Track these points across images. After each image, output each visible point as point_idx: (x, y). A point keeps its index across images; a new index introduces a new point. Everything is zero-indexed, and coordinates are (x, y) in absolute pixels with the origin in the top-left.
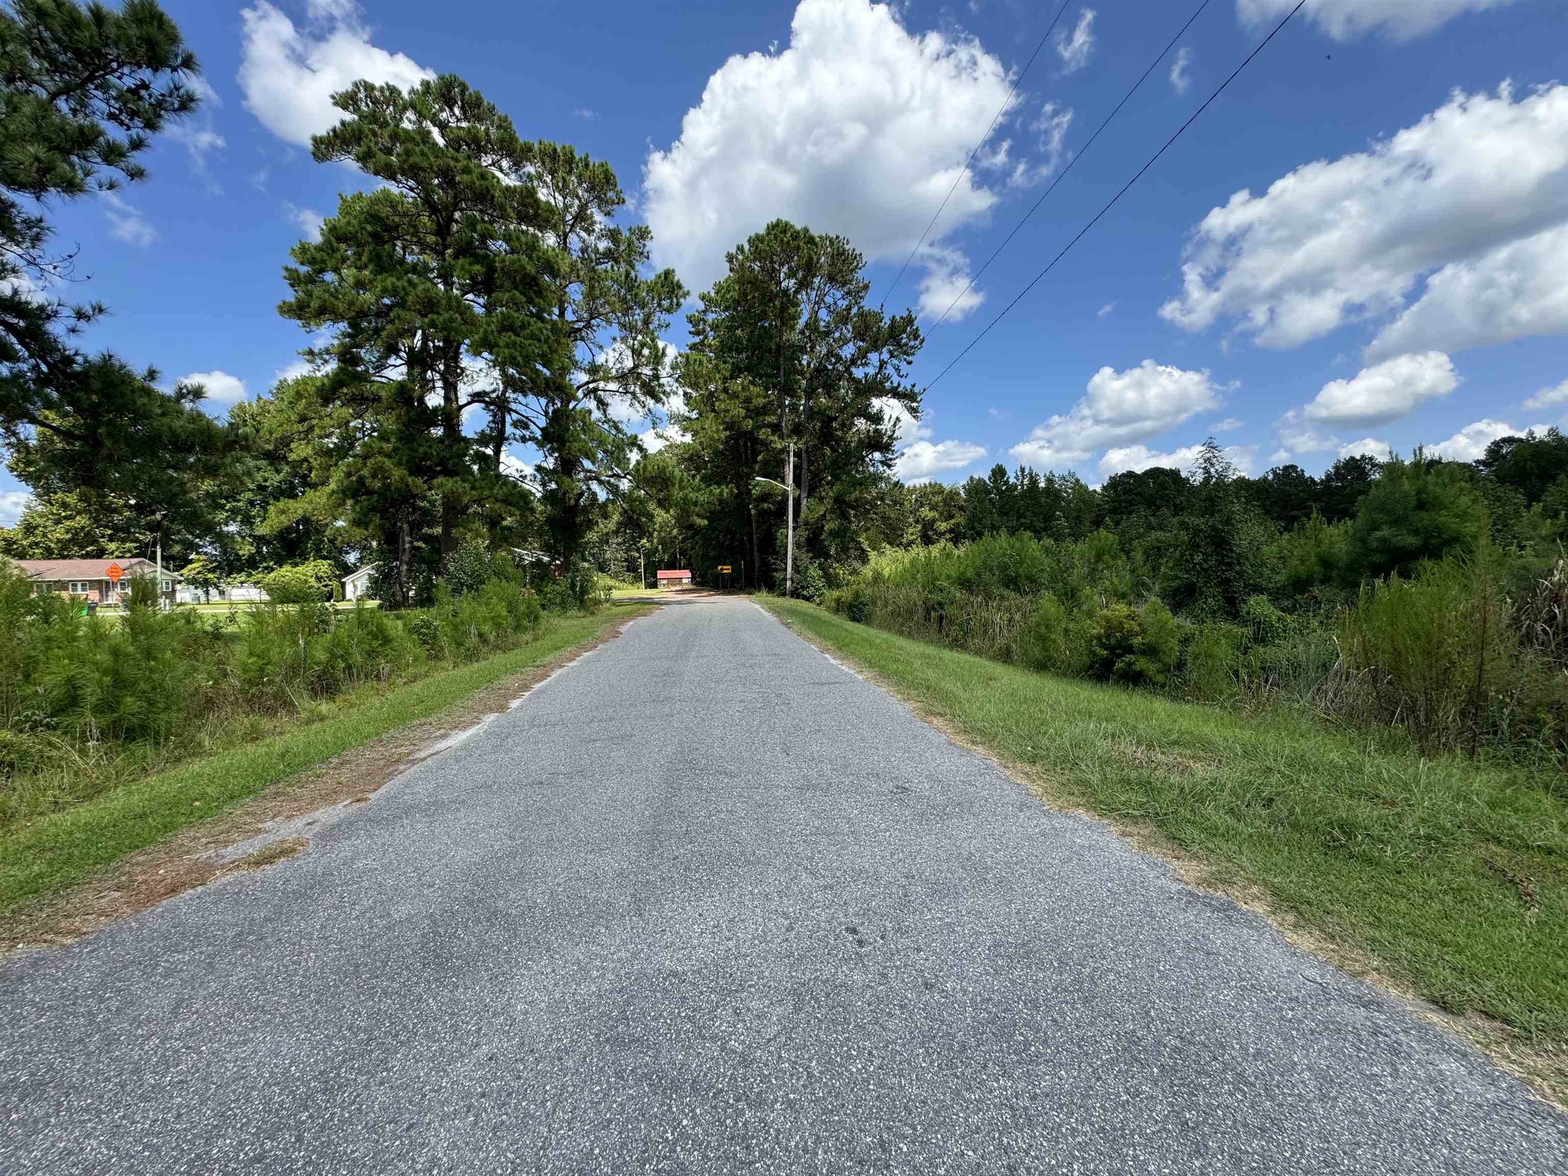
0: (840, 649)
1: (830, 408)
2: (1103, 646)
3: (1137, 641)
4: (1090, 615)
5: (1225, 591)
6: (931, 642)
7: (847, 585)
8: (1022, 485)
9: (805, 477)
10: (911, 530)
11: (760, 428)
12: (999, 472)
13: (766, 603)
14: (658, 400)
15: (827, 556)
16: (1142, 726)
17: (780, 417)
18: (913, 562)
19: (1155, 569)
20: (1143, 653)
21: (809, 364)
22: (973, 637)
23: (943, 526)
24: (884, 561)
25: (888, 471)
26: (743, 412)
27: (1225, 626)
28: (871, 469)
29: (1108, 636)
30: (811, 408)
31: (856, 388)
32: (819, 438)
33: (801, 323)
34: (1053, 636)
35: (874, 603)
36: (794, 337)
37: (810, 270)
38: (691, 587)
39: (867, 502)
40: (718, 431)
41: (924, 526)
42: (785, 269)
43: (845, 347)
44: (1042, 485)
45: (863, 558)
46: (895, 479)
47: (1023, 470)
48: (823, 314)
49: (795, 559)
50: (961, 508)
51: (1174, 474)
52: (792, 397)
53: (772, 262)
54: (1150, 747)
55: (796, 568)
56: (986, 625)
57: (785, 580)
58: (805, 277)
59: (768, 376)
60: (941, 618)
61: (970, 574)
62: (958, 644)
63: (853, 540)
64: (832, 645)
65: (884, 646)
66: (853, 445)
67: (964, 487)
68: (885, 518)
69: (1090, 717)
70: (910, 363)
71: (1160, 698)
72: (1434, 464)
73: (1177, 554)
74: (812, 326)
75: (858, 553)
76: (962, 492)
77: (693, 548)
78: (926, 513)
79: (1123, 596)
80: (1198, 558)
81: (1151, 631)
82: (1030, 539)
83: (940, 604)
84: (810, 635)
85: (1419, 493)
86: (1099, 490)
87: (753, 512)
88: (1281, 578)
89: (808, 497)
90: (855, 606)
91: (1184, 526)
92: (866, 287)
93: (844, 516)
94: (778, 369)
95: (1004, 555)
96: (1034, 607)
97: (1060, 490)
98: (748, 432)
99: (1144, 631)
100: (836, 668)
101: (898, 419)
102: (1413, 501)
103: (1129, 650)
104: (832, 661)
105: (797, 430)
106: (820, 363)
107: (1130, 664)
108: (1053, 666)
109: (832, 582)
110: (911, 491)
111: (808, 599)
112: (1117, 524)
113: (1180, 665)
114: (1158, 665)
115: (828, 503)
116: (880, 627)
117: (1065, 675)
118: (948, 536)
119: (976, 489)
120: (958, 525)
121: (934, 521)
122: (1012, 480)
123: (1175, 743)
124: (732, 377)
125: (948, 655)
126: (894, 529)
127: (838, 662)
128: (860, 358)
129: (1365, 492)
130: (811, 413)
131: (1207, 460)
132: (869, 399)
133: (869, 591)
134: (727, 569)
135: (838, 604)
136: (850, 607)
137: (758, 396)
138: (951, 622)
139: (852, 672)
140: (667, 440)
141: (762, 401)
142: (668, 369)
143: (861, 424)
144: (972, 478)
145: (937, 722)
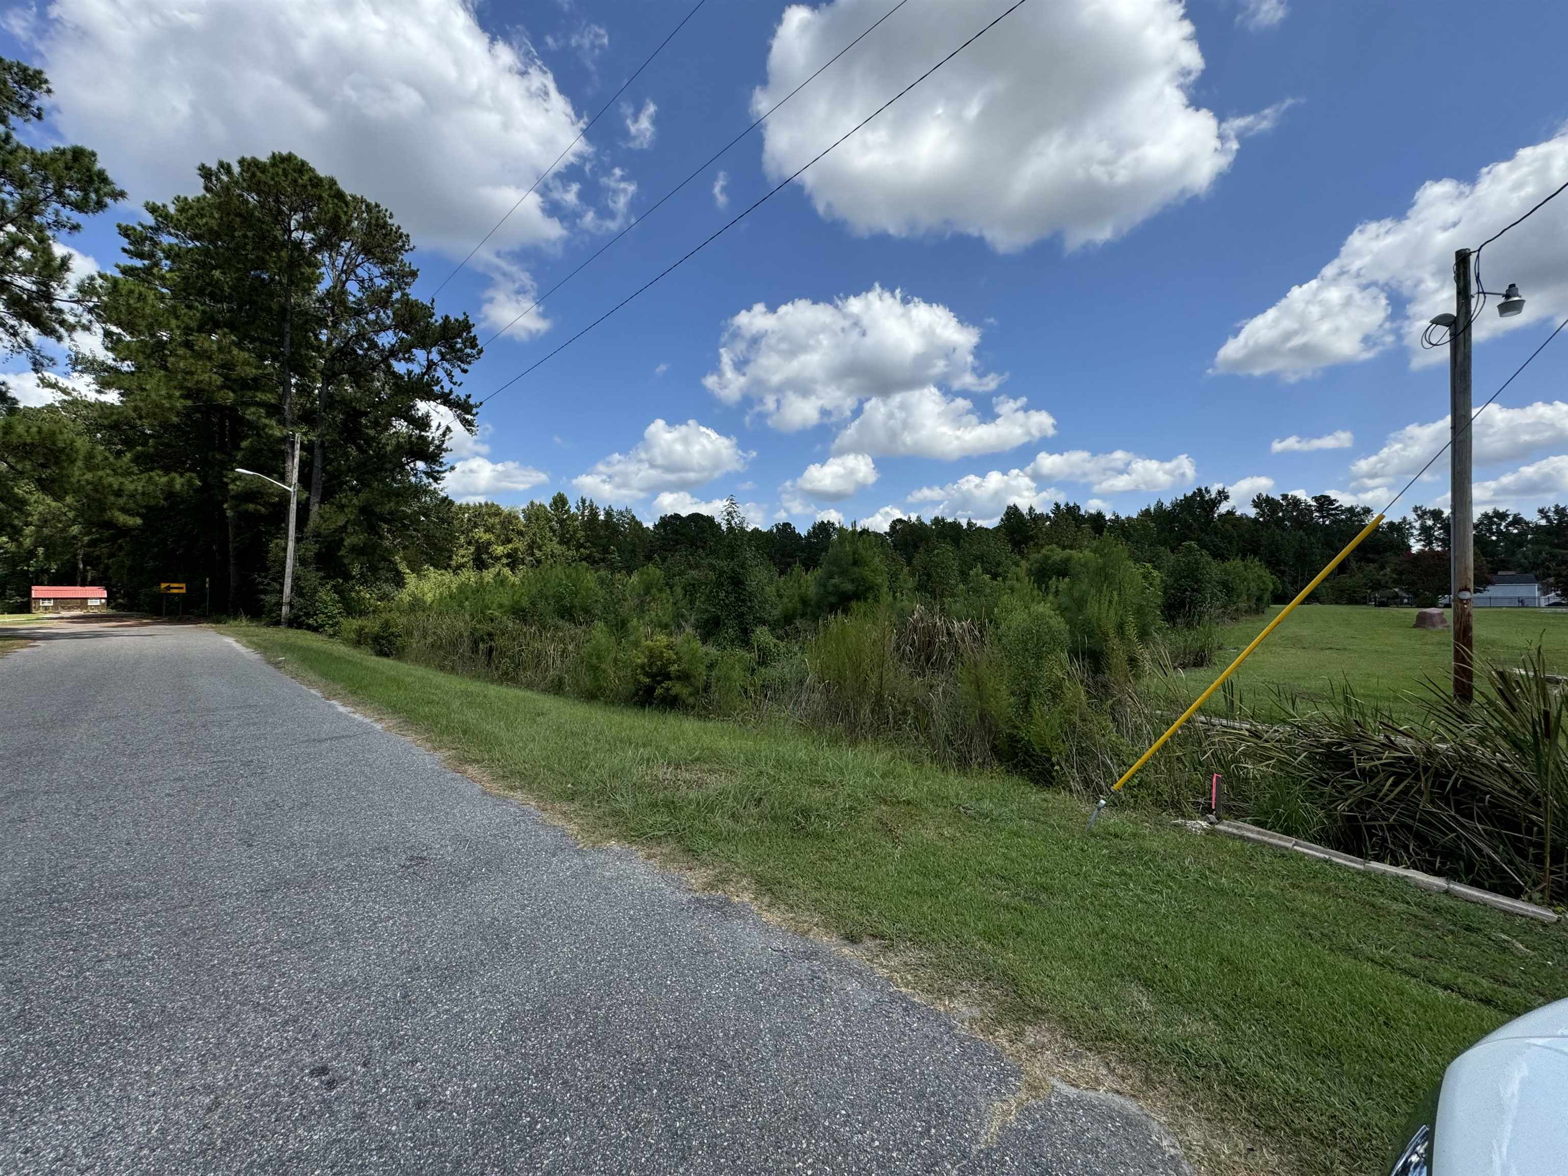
0: (354, 693)
1: (359, 400)
2: (647, 674)
3: (674, 668)
4: (636, 644)
5: (741, 623)
6: (478, 677)
7: (374, 612)
8: (583, 516)
9: (318, 477)
10: (462, 552)
11: (247, 405)
12: (560, 501)
13: (246, 635)
14: (47, 331)
15: (348, 577)
16: (673, 747)
17: (282, 397)
18: (462, 588)
19: (692, 602)
20: (679, 678)
21: (330, 341)
22: (525, 669)
23: (499, 550)
24: (426, 586)
25: (434, 485)
26: (219, 380)
27: (740, 652)
28: (413, 479)
29: (651, 665)
30: (331, 396)
31: (395, 384)
32: (341, 433)
33: (322, 288)
34: (603, 666)
35: (410, 634)
36: (309, 303)
37: (336, 231)
38: (105, 611)
39: (406, 516)
40: (170, 397)
41: (478, 549)
42: (298, 217)
43: (382, 334)
44: (602, 517)
45: (399, 582)
46: (443, 494)
47: (583, 501)
48: (352, 287)
49: (296, 579)
50: (520, 533)
51: (710, 520)
52: (302, 376)
53: (277, 201)
54: (677, 767)
55: (297, 589)
56: (539, 656)
57: (280, 604)
58: (328, 236)
59: (264, 342)
60: (491, 650)
61: (525, 603)
62: (508, 678)
63: (385, 559)
64: (344, 688)
65: (417, 686)
66: (389, 448)
67: (524, 511)
68: (428, 537)
69: (630, 744)
70: (465, 371)
71: (690, 718)
72: (865, 532)
73: (707, 591)
74: (337, 295)
75: (390, 575)
76: (521, 516)
77: (111, 555)
78: (480, 534)
79: (666, 626)
80: (722, 595)
81: (686, 658)
82: (587, 569)
83: (490, 635)
84: (312, 676)
85: (854, 553)
86: (651, 528)
87: (229, 513)
88: (776, 613)
89: (322, 502)
90: (383, 638)
91: (712, 567)
92: (414, 274)
93: (373, 529)
94: (282, 336)
95: (560, 585)
96: (588, 637)
97: (618, 525)
98: (226, 407)
99: (680, 659)
100: (346, 717)
101: (448, 429)
102: (851, 561)
103: (667, 677)
104: (341, 709)
105: (308, 418)
106: (347, 344)
107: (668, 689)
108: (603, 694)
109: (352, 608)
110: (463, 509)
111: (315, 629)
112: (664, 560)
113: (707, 688)
114: (690, 689)
115: (351, 514)
116: (416, 661)
117: (613, 703)
118: (505, 561)
119: (534, 514)
120: (516, 550)
121: (489, 543)
122: (573, 510)
123: (698, 759)
124: (200, 330)
125: (493, 690)
126: (441, 550)
127: (349, 709)
128: (402, 350)
129: (826, 549)
130: (330, 402)
131: (729, 514)
132: (412, 400)
133: (403, 620)
134: (179, 588)
135: (360, 635)
136: (376, 639)
137: (246, 363)
138: (502, 654)
139: (368, 720)
140: (64, 391)
141: (252, 372)
142: (72, 290)
143: (400, 426)
144: (532, 503)
145: (472, 770)
